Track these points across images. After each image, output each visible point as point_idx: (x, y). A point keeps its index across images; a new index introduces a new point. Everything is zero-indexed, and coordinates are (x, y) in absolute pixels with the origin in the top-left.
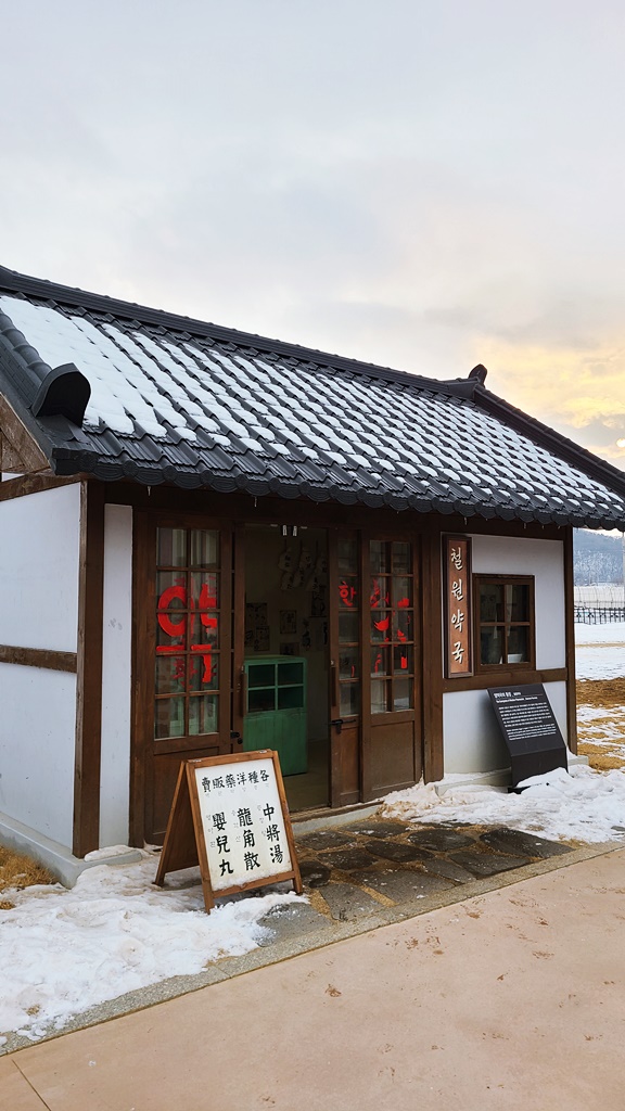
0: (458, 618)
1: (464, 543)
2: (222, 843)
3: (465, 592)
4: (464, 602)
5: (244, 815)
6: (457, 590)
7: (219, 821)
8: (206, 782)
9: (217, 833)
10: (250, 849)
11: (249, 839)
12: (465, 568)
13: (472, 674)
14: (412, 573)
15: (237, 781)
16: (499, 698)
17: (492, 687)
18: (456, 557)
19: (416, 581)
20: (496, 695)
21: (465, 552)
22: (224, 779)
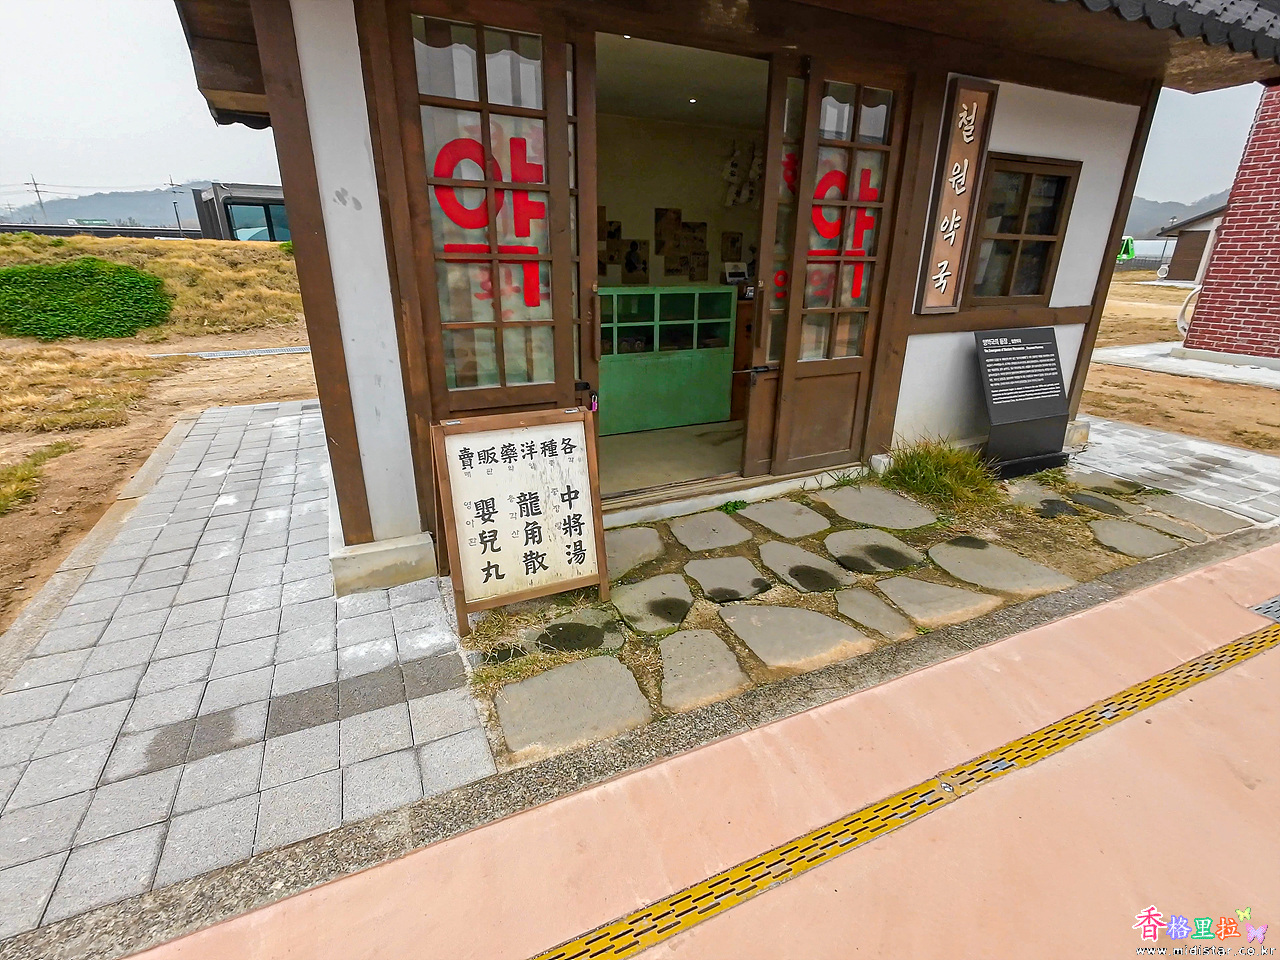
0: (951, 223)
1: (984, 96)
2: (488, 540)
3: (970, 182)
4: (966, 198)
5: (529, 503)
6: (959, 176)
7: (486, 509)
8: (466, 455)
9: (479, 526)
10: (533, 547)
11: (533, 533)
12: (977, 142)
13: (956, 310)
14: (889, 144)
15: (520, 454)
16: (990, 346)
17: (982, 329)
18: (966, 119)
19: (894, 159)
20: (985, 342)
21: (983, 111)
22: (498, 452)
